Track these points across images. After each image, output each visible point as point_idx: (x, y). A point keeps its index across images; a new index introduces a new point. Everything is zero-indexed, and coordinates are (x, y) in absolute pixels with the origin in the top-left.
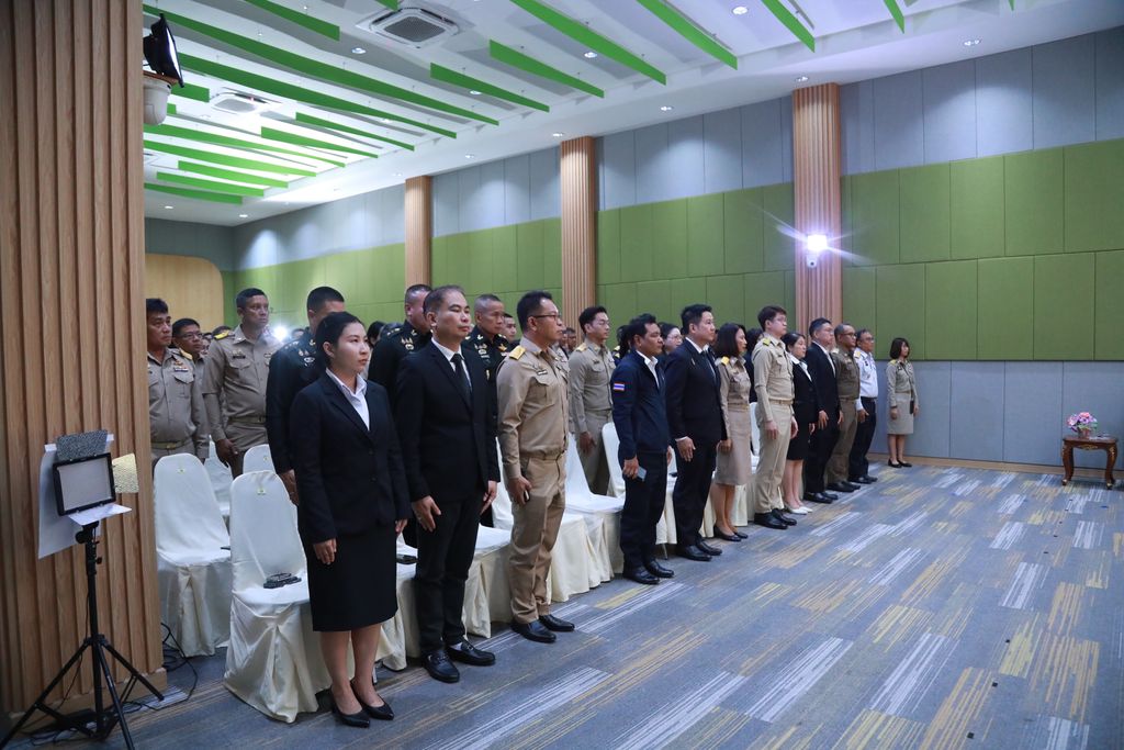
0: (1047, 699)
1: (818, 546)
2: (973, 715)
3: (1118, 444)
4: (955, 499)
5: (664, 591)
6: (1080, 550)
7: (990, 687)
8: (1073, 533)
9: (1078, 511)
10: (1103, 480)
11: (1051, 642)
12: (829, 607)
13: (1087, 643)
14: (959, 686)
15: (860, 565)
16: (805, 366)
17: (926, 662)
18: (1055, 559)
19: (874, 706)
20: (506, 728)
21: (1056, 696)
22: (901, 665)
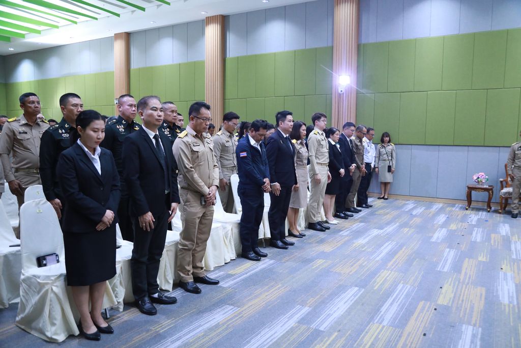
0: (461, 316)
1: (344, 240)
2: (426, 324)
3: (494, 189)
4: (412, 216)
5: (264, 264)
6: (475, 242)
7: (433, 310)
8: (472, 234)
9: (473, 223)
10: (486, 208)
11: (462, 287)
12: (351, 272)
13: (479, 288)
14: (418, 310)
15: (365, 250)
16: (338, 146)
17: (401, 299)
18: (463, 247)
19: (376, 321)
20: (184, 339)
21: (465, 314)
22: (388, 300)
